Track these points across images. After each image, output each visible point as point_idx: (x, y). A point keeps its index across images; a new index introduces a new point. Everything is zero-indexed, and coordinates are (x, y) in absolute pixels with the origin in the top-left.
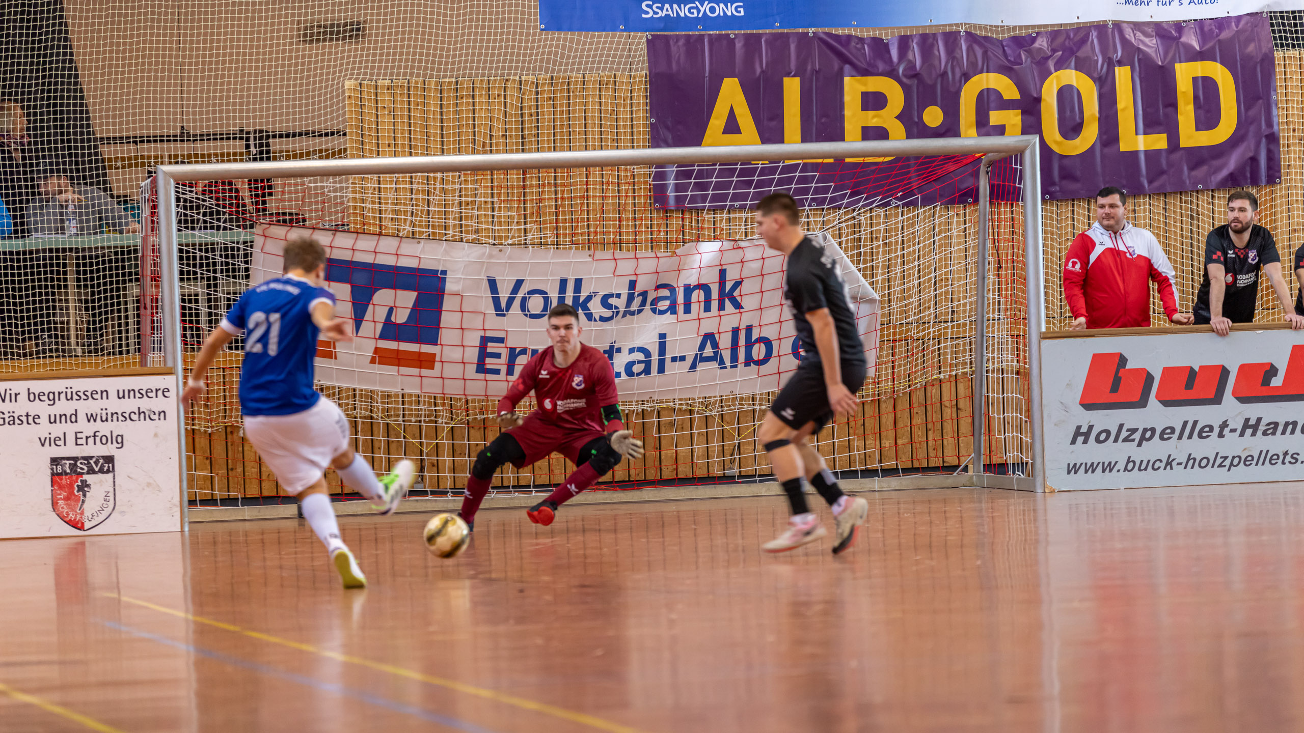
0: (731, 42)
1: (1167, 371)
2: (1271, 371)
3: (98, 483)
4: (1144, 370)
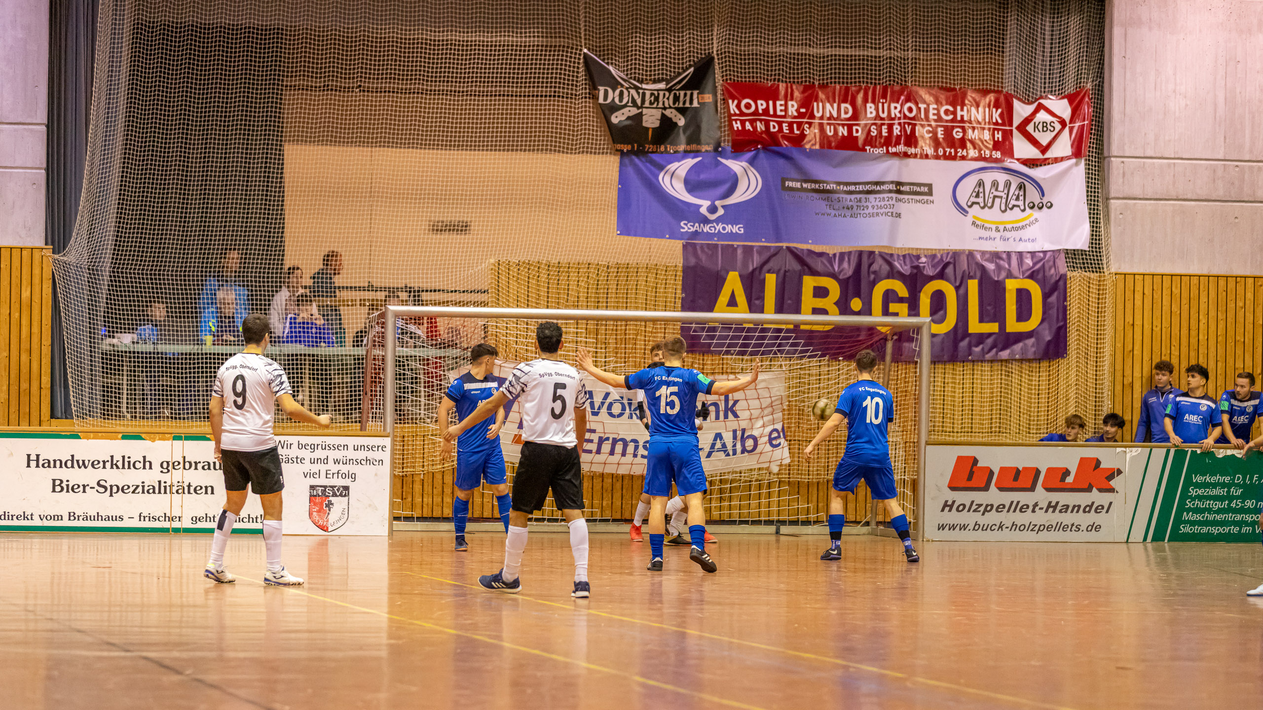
0: (734, 249)
1: (1001, 468)
2: (1067, 473)
3: (339, 503)
4: (988, 468)
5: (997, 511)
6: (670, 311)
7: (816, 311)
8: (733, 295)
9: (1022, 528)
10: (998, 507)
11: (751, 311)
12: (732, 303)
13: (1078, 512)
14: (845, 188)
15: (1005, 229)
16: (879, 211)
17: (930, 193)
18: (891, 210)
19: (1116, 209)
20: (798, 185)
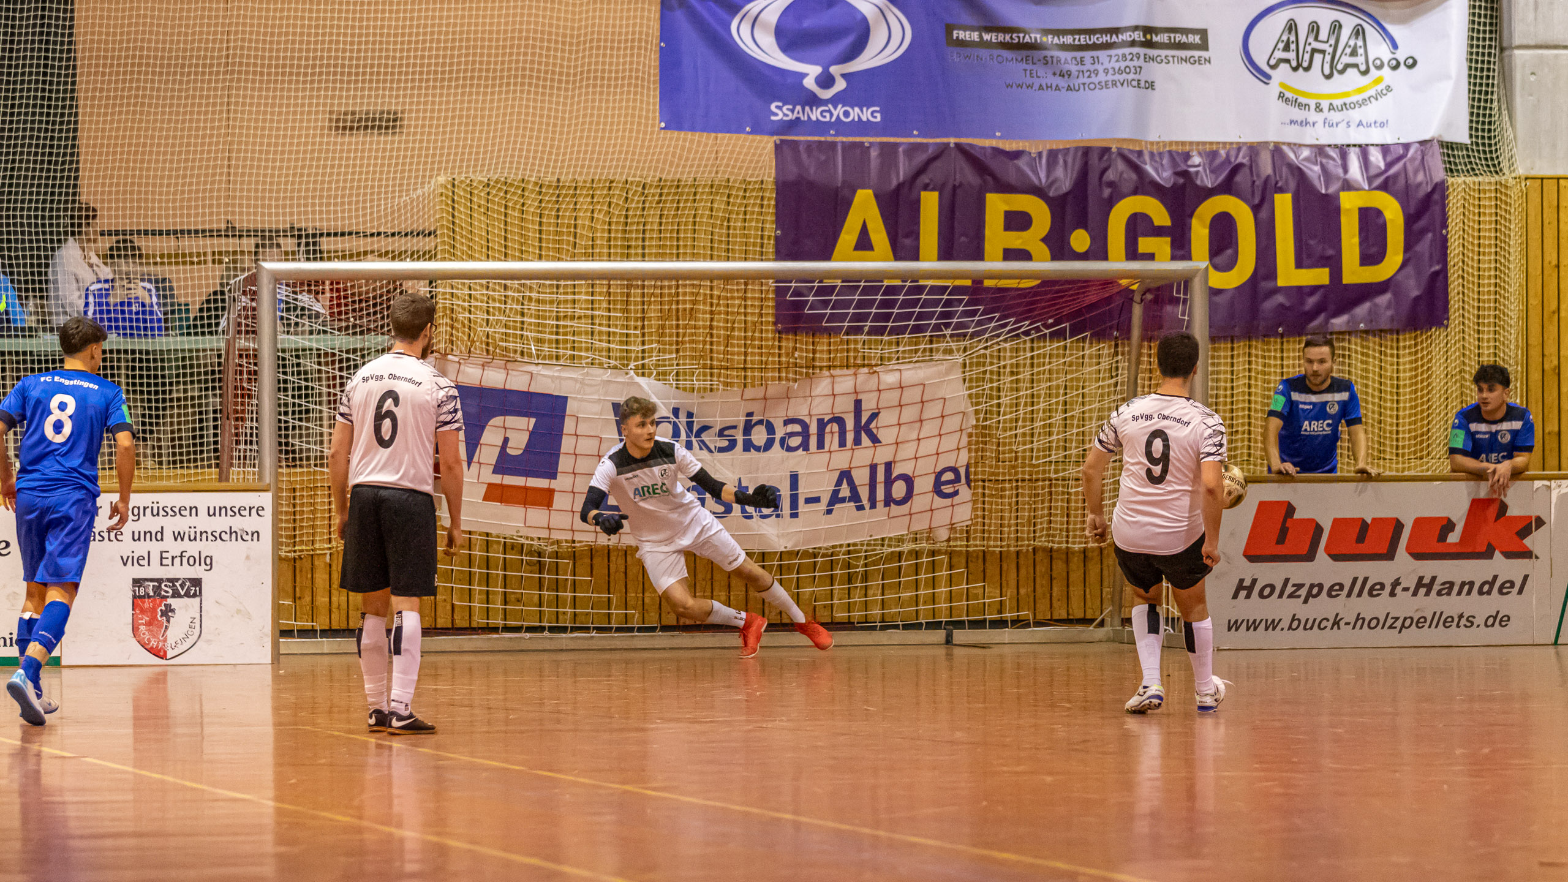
0: (866, 151)
1: (1336, 521)
2: (1448, 526)
3: (184, 609)
4: (1313, 520)
5: (1330, 595)
6: (754, 260)
7: (1010, 254)
8: (864, 230)
9: (1373, 624)
10: (1331, 588)
11: (897, 257)
12: (864, 243)
13: (1469, 593)
14: (1056, 41)
15: (1331, 108)
16: (1117, 77)
17: (1204, 46)
18: (1136, 77)
19: (1523, 66)
20: (975, 36)
